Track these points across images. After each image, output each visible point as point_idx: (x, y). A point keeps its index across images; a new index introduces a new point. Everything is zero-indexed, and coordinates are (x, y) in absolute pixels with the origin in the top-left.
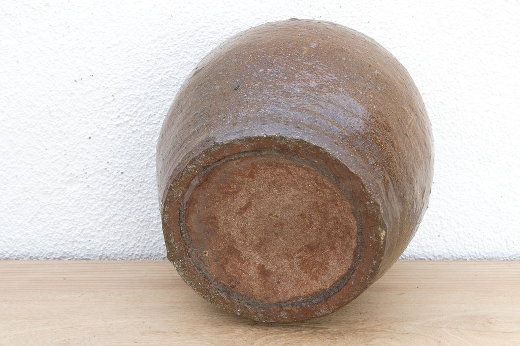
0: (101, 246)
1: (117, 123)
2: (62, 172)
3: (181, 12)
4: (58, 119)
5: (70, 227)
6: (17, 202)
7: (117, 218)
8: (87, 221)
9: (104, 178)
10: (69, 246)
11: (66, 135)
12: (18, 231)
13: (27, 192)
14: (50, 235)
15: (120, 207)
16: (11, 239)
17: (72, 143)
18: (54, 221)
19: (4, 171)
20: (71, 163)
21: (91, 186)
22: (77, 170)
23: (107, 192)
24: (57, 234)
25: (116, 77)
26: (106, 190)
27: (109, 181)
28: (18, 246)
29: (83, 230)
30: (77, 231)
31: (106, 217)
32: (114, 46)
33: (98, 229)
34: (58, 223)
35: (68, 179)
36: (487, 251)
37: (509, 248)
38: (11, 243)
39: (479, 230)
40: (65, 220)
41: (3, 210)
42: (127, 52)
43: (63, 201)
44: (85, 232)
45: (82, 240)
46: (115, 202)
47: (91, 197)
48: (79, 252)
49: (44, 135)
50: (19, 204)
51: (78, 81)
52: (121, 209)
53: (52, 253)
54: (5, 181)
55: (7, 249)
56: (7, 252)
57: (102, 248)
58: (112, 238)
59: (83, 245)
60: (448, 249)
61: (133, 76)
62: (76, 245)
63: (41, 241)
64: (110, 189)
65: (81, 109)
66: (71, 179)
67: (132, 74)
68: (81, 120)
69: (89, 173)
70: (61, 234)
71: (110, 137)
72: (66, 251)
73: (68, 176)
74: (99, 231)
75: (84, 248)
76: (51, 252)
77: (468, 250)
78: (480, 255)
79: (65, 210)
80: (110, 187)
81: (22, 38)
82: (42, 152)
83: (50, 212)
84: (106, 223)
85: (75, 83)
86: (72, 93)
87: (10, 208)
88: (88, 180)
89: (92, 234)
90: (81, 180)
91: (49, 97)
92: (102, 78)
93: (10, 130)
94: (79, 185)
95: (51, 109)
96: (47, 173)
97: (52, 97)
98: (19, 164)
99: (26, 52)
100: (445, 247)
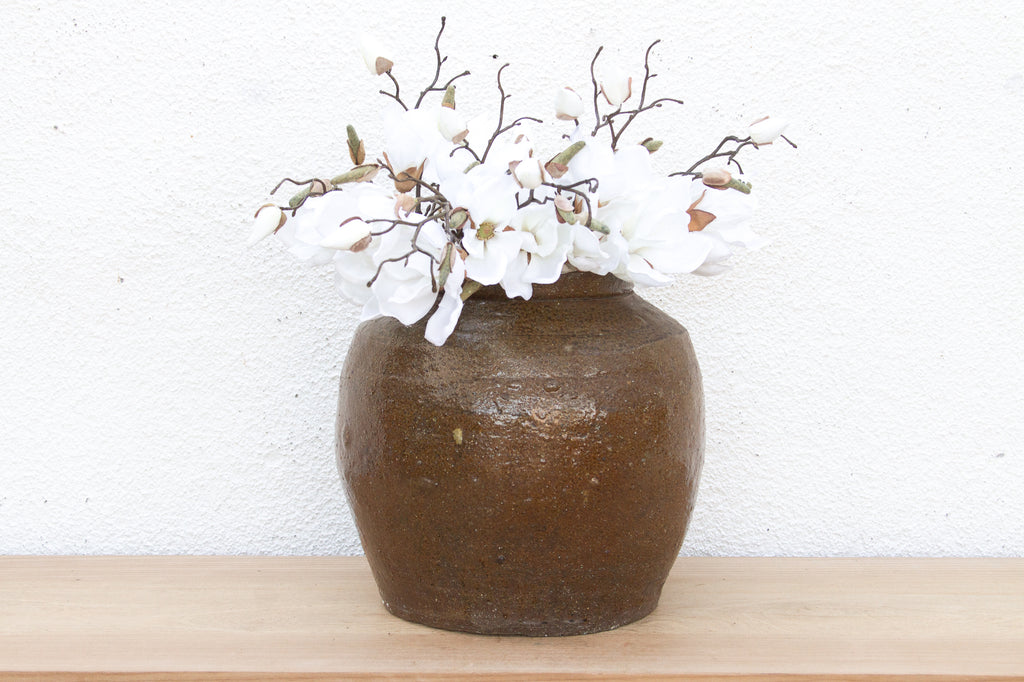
0: (310, 543)
1: (332, 376)
2: (260, 442)
4: (256, 371)
5: (270, 518)
6: (201, 483)
7: (331, 505)
8: (292, 509)
9: (315, 450)
10: (268, 544)
11: (267, 392)
12: (201, 523)
13: (213, 469)
14: (243, 529)
15: (336, 490)
16: (191, 534)
17: (273, 403)
18: (248, 508)
19: (185, 441)
20: (272, 430)
21: (298, 461)
22: (280, 439)
23: (319, 469)
24: (251, 527)
25: (331, 315)
26: (318, 467)
27: (321, 454)
28: (199, 543)
29: (287, 521)
30: (278, 523)
31: (317, 504)
33: (306, 520)
34: (254, 512)
35: (267, 451)
36: (836, 551)
37: (867, 547)
38: (191, 539)
39: (824, 522)
40: (263, 507)
41: (182, 493)
43: (261, 482)
44: (289, 524)
45: (286, 535)
46: (329, 483)
47: (296, 476)
48: (281, 552)
49: (238, 393)
50: (203, 486)
51: (282, 320)
52: (337, 493)
53: (246, 553)
54: (185, 454)
55: (186, 548)
56: (186, 551)
57: (311, 547)
58: (325, 534)
59: (286, 542)
60: (782, 549)
61: (353, 314)
62: (277, 541)
63: (231, 537)
64: (323, 465)
65: (286, 357)
66: (272, 452)
67: (353, 311)
68: (285, 372)
69: (295, 443)
70: (259, 527)
71: (324, 395)
72: (263, 550)
73: (268, 447)
74: (307, 523)
75: (288, 546)
76: (244, 551)
77: (809, 550)
79: (263, 494)
80: (322, 462)
81: (211, 264)
82: (234, 415)
83: (244, 497)
84: (317, 511)
85: (278, 323)
86: (275, 337)
87: (191, 491)
88: (294, 452)
89: (298, 527)
90: (284, 452)
91: (245, 342)
92: (313, 316)
93: (193, 386)
94: (282, 460)
95: (246, 358)
96: (241, 444)
97: (248, 342)
98: (204, 431)
99: (216, 283)
100: (777, 546)
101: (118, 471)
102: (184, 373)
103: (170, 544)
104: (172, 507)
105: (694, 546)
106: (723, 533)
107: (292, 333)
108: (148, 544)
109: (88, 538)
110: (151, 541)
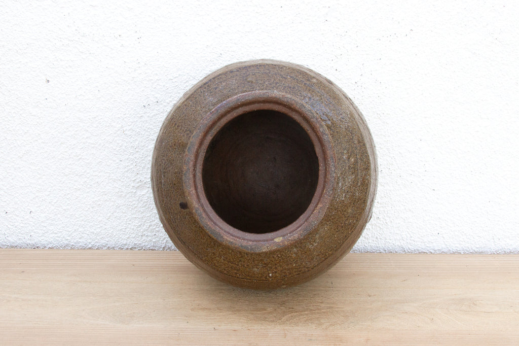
2: (134, 179)
3: (228, 51)
4: (130, 137)
5: (140, 224)
6: (98, 203)
10: (139, 239)
11: (137, 150)
12: (99, 226)
13: (105, 195)
14: (124, 230)
16: (93, 233)
17: (141, 156)
18: (126, 218)
19: (88, 178)
20: (141, 172)
22: (145, 178)
24: (129, 229)
28: (98, 238)
29: (150, 226)
30: (145, 227)
32: (175, 78)
34: (130, 220)
35: (138, 185)
36: (478, 246)
37: (496, 244)
38: (93, 236)
39: (471, 229)
40: (135, 218)
41: (87, 209)
42: (185, 83)
43: (134, 202)
44: (151, 228)
45: (149, 234)
48: (146, 244)
49: (119, 150)
50: (99, 205)
51: (146, 106)
53: (126, 244)
54: (89, 186)
55: (90, 241)
56: (90, 243)
57: (165, 241)
59: (150, 238)
60: (446, 245)
62: (144, 238)
63: (116, 235)
65: (148, 128)
66: (140, 185)
68: (148, 138)
70: (133, 229)
72: (136, 243)
73: (138, 182)
75: (151, 241)
76: (124, 243)
77: (462, 246)
78: (472, 249)
79: (136, 210)
81: (102, 72)
82: (118, 163)
83: (124, 211)
85: (144, 108)
86: (142, 116)
87: (92, 208)
89: (157, 229)
91: (123, 119)
92: (165, 104)
93: (93, 146)
94: (147, 190)
95: (125, 129)
96: (122, 180)
97: (125, 119)
98: (99, 173)
99: (105, 83)
100: (443, 243)
101: (49, 195)
102: (87, 138)
103: (80, 238)
104: (82, 217)
105: (394, 242)
106: (412, 235)
107: (152, 114)
108: (68, 238)
109: (32, 234)
110: (69, 236)
